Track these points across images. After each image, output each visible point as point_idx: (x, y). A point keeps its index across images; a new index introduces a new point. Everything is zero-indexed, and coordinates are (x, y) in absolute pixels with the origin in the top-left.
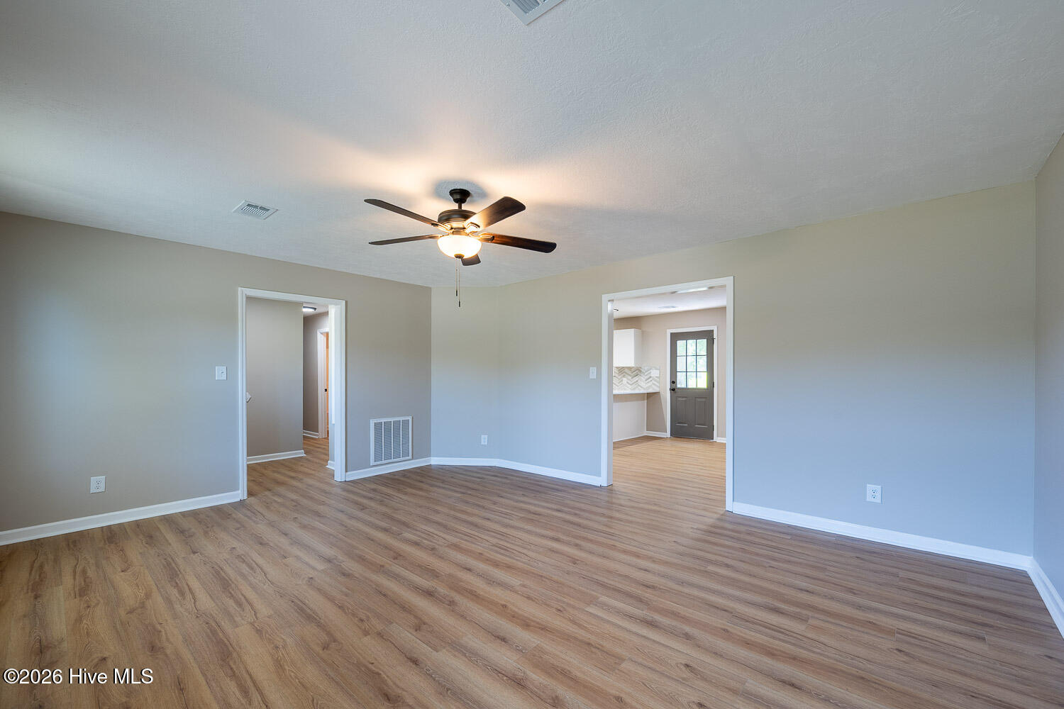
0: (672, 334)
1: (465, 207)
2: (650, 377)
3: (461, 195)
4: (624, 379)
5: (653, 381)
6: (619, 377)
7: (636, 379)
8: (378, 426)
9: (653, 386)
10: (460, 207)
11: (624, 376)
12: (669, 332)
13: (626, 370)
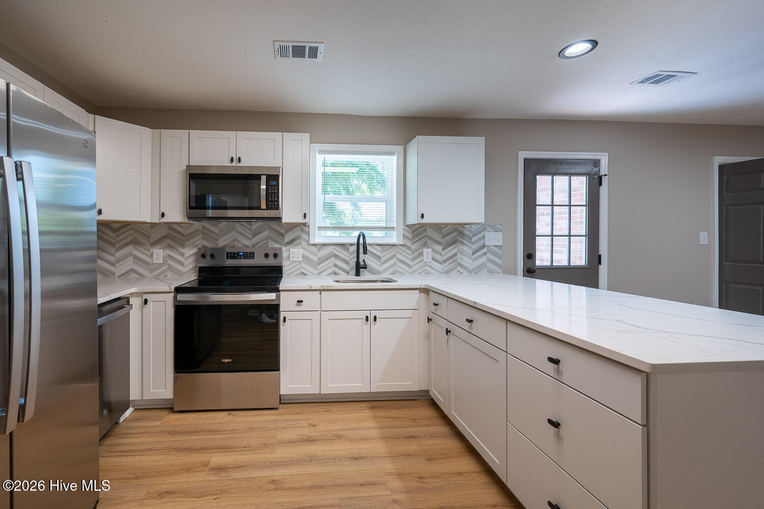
0: (527, 161)
2: (484, 246)
4: (426, 250)
5: (489, 255)
6: (414, 247)
7: (451, 251)
9: (488, 264)
11: (425, 245)
12: (523, 155)
13: (430, 232)
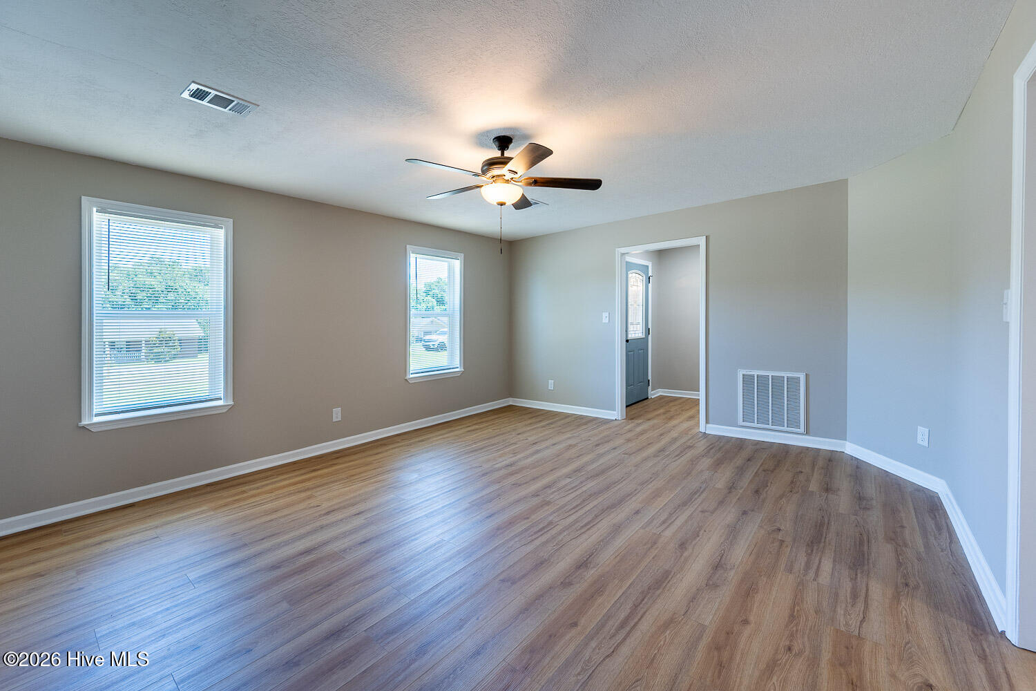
1: (507, 154)
3: (504, 142)
8: (748, 380)
10: (503, 154)
